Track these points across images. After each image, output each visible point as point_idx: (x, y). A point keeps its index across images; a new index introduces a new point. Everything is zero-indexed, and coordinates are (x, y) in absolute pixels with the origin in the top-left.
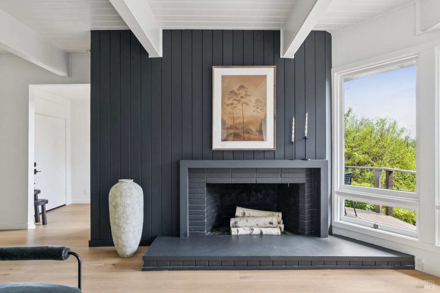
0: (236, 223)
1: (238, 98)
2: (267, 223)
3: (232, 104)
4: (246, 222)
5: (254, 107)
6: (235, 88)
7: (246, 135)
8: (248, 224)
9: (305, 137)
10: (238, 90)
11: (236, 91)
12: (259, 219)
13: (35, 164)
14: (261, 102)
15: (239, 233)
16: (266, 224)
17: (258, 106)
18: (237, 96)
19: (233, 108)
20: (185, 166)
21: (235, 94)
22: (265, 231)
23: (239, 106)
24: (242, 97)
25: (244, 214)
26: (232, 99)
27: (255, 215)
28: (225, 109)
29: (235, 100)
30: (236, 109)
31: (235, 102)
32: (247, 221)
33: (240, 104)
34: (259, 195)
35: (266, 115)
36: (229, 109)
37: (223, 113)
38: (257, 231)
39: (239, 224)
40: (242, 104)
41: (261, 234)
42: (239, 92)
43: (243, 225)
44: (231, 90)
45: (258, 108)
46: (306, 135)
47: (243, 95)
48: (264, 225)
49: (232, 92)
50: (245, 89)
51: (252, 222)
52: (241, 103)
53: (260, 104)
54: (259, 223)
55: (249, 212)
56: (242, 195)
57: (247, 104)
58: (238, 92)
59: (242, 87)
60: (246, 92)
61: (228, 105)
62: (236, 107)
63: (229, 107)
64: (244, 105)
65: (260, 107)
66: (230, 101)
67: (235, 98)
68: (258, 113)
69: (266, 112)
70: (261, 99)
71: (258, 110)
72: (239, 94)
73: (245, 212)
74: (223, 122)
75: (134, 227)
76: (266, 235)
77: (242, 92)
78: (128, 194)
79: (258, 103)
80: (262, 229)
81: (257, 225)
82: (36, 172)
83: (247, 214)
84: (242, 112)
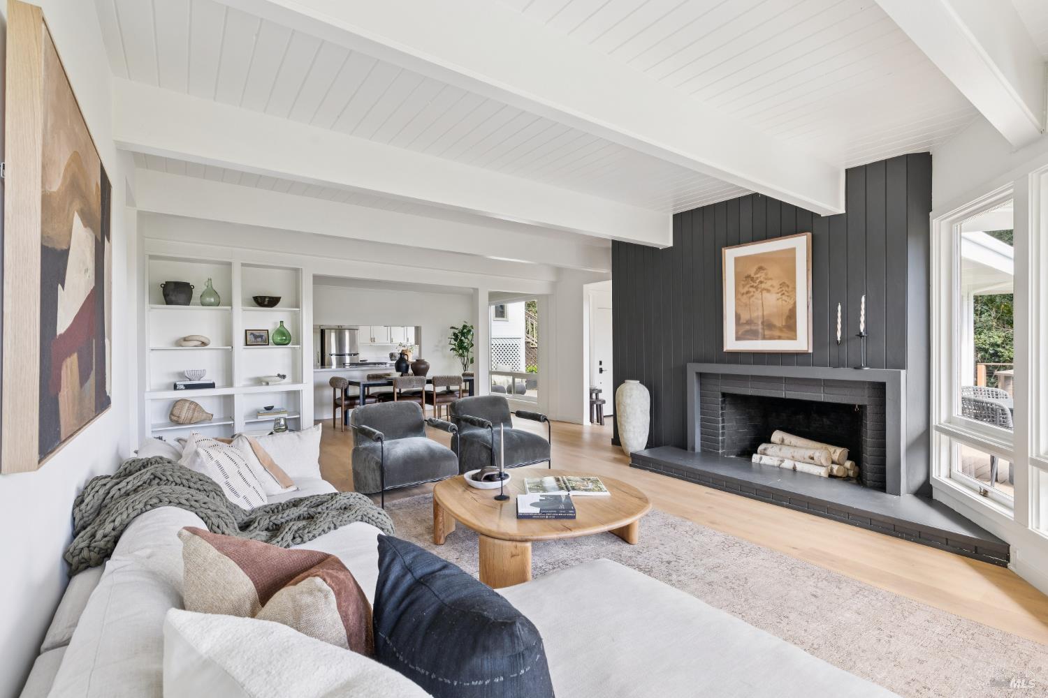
0: (765, 449)
1: (755, 285)
2: (806, 457)
3: (748, 292)
4: (778, 450)
5: (778, 293)
6: (752, 272)
7: (767, 333)
8: (779, 454)
9: (861, 333)
10: (756, 273)
11: (752, 275)
12: (796, 450)
13: (601, 363)
14: (788, 286)
15: (762, 462)
16: (804, 458)
17: (784, 292)
18: (754, 282)
19: (750, 298)
20: (693, 369)
21: (752, 279)
22: (800, 467)
23: (758, 295)
24: (761, 282)
25: (783, 441)
26: (748, 286)
27: (798, 445)
28: (739, 299)
29: (752, 287)
30: (752, 299)
31: (751, 289)
32: (780, 450)
33: (758, 292)
34: (825, 420)
35: (795, 303)
36: (744, 299)
37: (737, 305)
38: (788, 464)
39: (768, 452)
40: (761, 292)
41: (794, 469)
42: (757, 276)
43: (774, 454)
44: (746, 275)
45: (783, 294)
46: (862, 331)
47: (762, 279)
48: (802, 460)
49: (748, 277)
50: (765, 271)
51: (786, 452)
52: (759, 290)
53: (787, 289)
54: (795, 454)
55: (790, 439)
56: (798, 417)
57: (768, 291)
58: (755, 277)
59: (761, 268)
60: (766, 274)
61: (743, 294)
62: (753, 296)
63: (745, 296)
64: (764, 292)
65: (786, 293)
66: (746, 289)
67: (753, 284)
68: (784, 302)
69: (795, 299)
70: (787, 283)
71: (784, 297)
72: (757, 278)
73: (785, 438)
74: (738, 317)
75: (634, 427)
76: (801, 472)
77: (761, 276)
78: (629, 394)
79: (783, 289)
80: (797, 464)
81: (793, 457)
82: (601, 371)
83: (786, 442)
84: (760, 302)
